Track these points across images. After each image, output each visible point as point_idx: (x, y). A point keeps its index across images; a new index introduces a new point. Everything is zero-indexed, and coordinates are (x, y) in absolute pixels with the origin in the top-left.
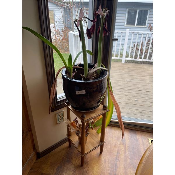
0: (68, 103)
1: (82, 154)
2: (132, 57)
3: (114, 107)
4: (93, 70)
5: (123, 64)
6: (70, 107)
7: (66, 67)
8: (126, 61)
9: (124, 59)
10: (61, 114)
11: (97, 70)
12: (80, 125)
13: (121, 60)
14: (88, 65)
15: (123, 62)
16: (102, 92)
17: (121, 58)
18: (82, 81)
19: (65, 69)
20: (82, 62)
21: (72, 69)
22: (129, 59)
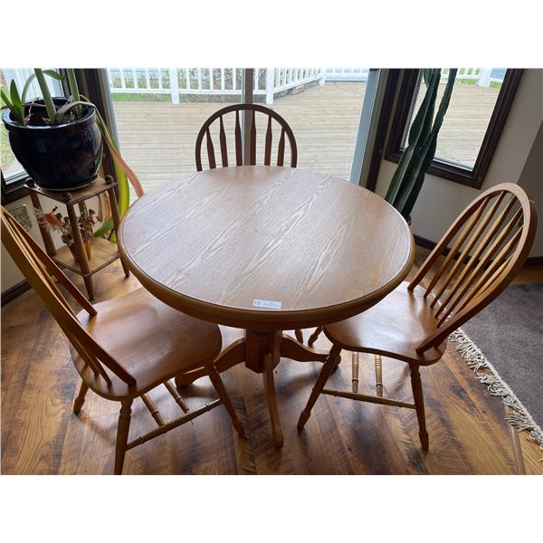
0: (31, 183)
1: (84, 273)
2: (195, 86)
3: (130, 185)
4: (66, 108)
5: (177, 106)
6: (38, 188)
7: (8, 106)
8: (183, 98)
9: (175, 91)
10: (20, 211)
11: (74, 106)
12: (66, 219)
13: (170, 95)
14: (54, 100)
15: (176, 101)
16: (92, 149)
17: (167, 91)
18: (48, 127)
19: (9, 111)
20: (41, 97)
21: (23, 109)
22: (188, 91)
